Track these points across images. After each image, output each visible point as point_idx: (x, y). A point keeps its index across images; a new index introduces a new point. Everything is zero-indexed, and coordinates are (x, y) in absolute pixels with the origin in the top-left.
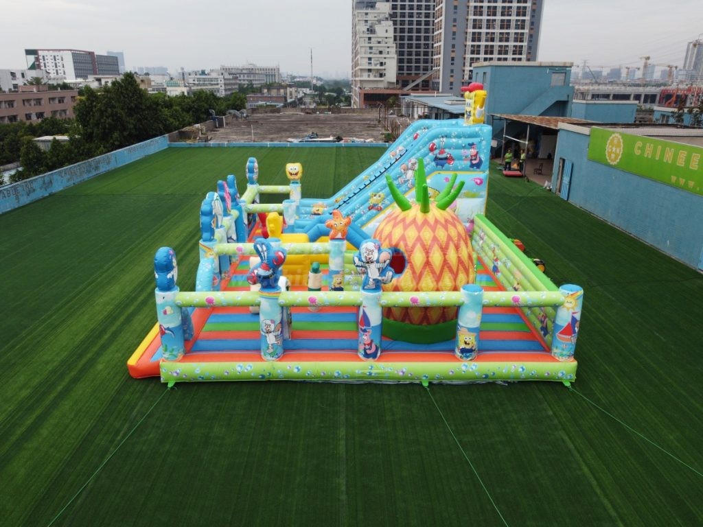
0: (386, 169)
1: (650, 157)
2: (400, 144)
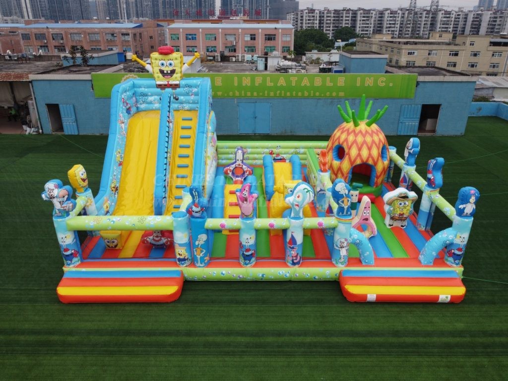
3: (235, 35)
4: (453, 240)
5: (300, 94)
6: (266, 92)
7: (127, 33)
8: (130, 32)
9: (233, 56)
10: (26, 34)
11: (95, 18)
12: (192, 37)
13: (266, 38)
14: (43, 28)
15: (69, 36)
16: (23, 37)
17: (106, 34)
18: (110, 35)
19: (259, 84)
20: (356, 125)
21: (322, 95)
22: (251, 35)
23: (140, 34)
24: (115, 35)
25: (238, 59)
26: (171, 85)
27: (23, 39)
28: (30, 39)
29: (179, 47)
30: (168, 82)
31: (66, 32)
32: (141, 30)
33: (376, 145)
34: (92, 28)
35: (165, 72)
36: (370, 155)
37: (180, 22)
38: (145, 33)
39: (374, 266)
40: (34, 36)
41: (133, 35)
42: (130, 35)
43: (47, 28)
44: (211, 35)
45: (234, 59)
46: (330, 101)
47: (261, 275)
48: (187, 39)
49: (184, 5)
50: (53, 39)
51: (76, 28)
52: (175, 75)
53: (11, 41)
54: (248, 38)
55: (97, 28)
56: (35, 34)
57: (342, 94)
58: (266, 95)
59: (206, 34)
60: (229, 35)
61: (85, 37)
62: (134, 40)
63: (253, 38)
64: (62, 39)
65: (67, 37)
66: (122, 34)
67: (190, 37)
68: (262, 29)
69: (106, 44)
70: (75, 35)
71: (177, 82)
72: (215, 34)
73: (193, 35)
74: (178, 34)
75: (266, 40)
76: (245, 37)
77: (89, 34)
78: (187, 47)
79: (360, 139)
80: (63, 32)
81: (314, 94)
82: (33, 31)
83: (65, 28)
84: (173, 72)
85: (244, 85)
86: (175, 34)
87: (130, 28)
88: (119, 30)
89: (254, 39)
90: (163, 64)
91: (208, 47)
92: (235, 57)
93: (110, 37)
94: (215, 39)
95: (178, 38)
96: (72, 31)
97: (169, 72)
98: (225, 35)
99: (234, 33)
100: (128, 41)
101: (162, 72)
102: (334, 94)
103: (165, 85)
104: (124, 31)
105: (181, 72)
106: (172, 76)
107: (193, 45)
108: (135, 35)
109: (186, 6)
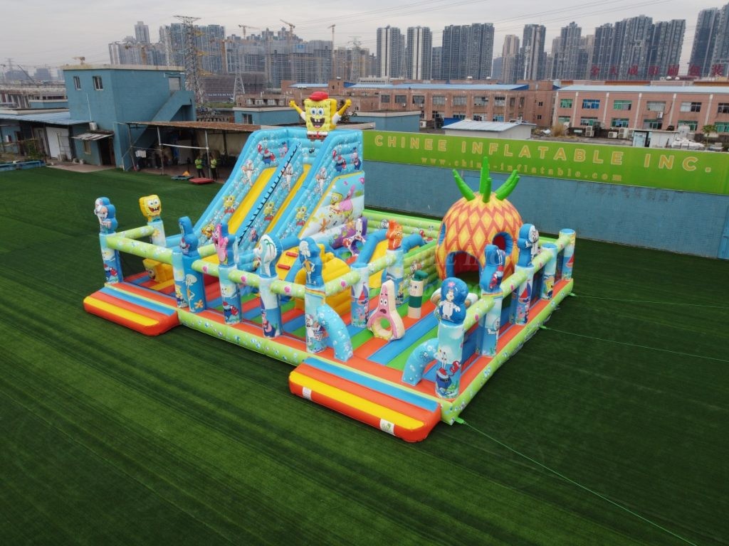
0: (277, 184)
1: (394, 146)
2: (248, 157)
3: (665, 102)
4: (431, 352)
5: (551, 172)
6: (502, 165)
7: (502, 96)
8: (506, 95)
9: (615, 131)
10: (386, 96)
11: (469, 77)
12: (592, 105)
13: (720, 108)
14: (405, 89)
15: (432, 99)
16: (382, 99)
17: (475, 97)
18: (480, 99)
19: (494, 152)
20: (486, 200)
21: (586, 177)
22: (693, 103)
23: (522, 98)
24: (486, 99)
25: (622, 135)
26: (320, 136)
27: (382, 102)
28: (389, 102)
29: (569, 117)
30: (318, 132)
31: (428, 94)
32: (525, 93)
33: (484, 229)
34: (459, 90)
35: (316, 121)
36: (471, 241)
37: (581, 83)
38: (532, 98)
39: (344, 364)
40: (394, 98)
41: (509, 99)
42: (506, 100)
43: (410, 89)
44: (623, 101)
45: (615, 135)
46: (597, 186)
47: (236, 338)
48: (584, 106)
49: (624, 61)
50: (414, 102)
51: (441, 90)
52: (324, 125)
53: (372, 103)
54: (686, 108)
55: (464, 90)
56: (396, 96)
57: (617, 178)
58: (502, 169)
59: (615, 101)
60: (654, 102)
61: (449, 101)
62: (510, 105)
63: (696, 107)
64: (423, 102)
65: (428, 100)
66: (496, 98)
67: (590, 104)
68: (715, 94)
69: (473, 111)
70: (438, 98)
71: (325, 133)
72: (630, 101)
73: (594, 101)
74: (571, 100)
75: (719, 111)
76: (681, 105)
77: (454, 97)
78: (582, 118)
79: (474, 219)
80: (425, 95)
81: (573, 173)
82: (395, 92)
83: (428, 90)
84: (322, 121)
85: (474, 152)
86: (566, 100)
87: (507, 90)
88: (493, 93)
89: (698, 110)
90: (313, 112)
91: (615, 119)
92: (618, 131)
93: (479, 101)
94: (630, 108)
95: (571, 105)
96: (435, 93)
97: (319, 121)
98: (648, 102)
99: (664, 99)
100: (502, 107)
101: (312, 120)
102: (605, 177)
103: (315, 136)
104: (499, 94)
105: (331, 122)
106: (321, 126)
107: (592, 116)
108: (513, 99)
109: (628, 62)
